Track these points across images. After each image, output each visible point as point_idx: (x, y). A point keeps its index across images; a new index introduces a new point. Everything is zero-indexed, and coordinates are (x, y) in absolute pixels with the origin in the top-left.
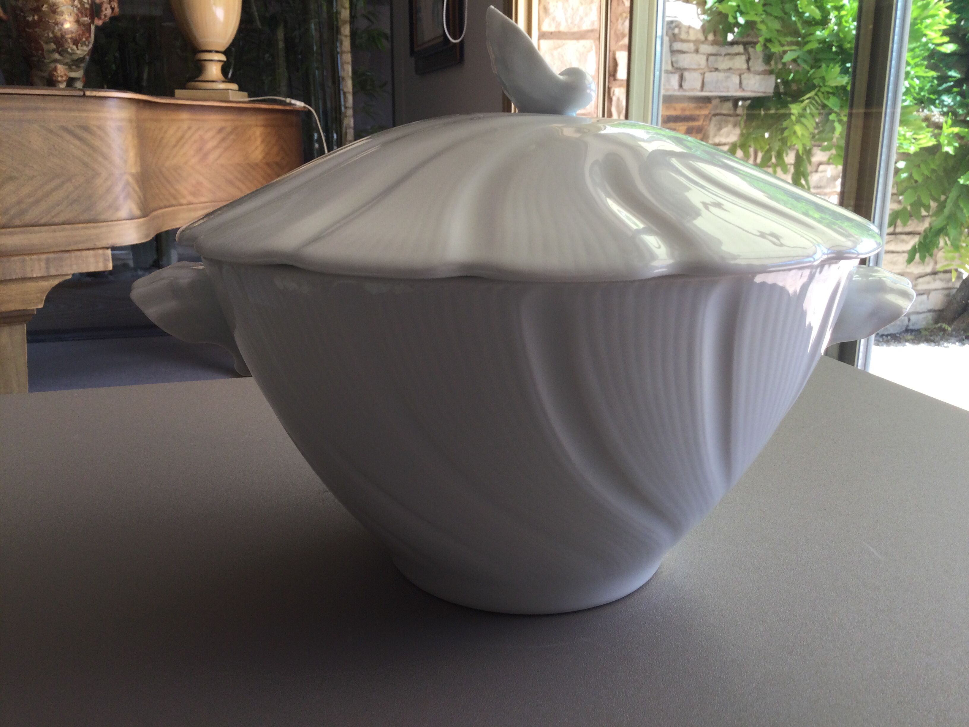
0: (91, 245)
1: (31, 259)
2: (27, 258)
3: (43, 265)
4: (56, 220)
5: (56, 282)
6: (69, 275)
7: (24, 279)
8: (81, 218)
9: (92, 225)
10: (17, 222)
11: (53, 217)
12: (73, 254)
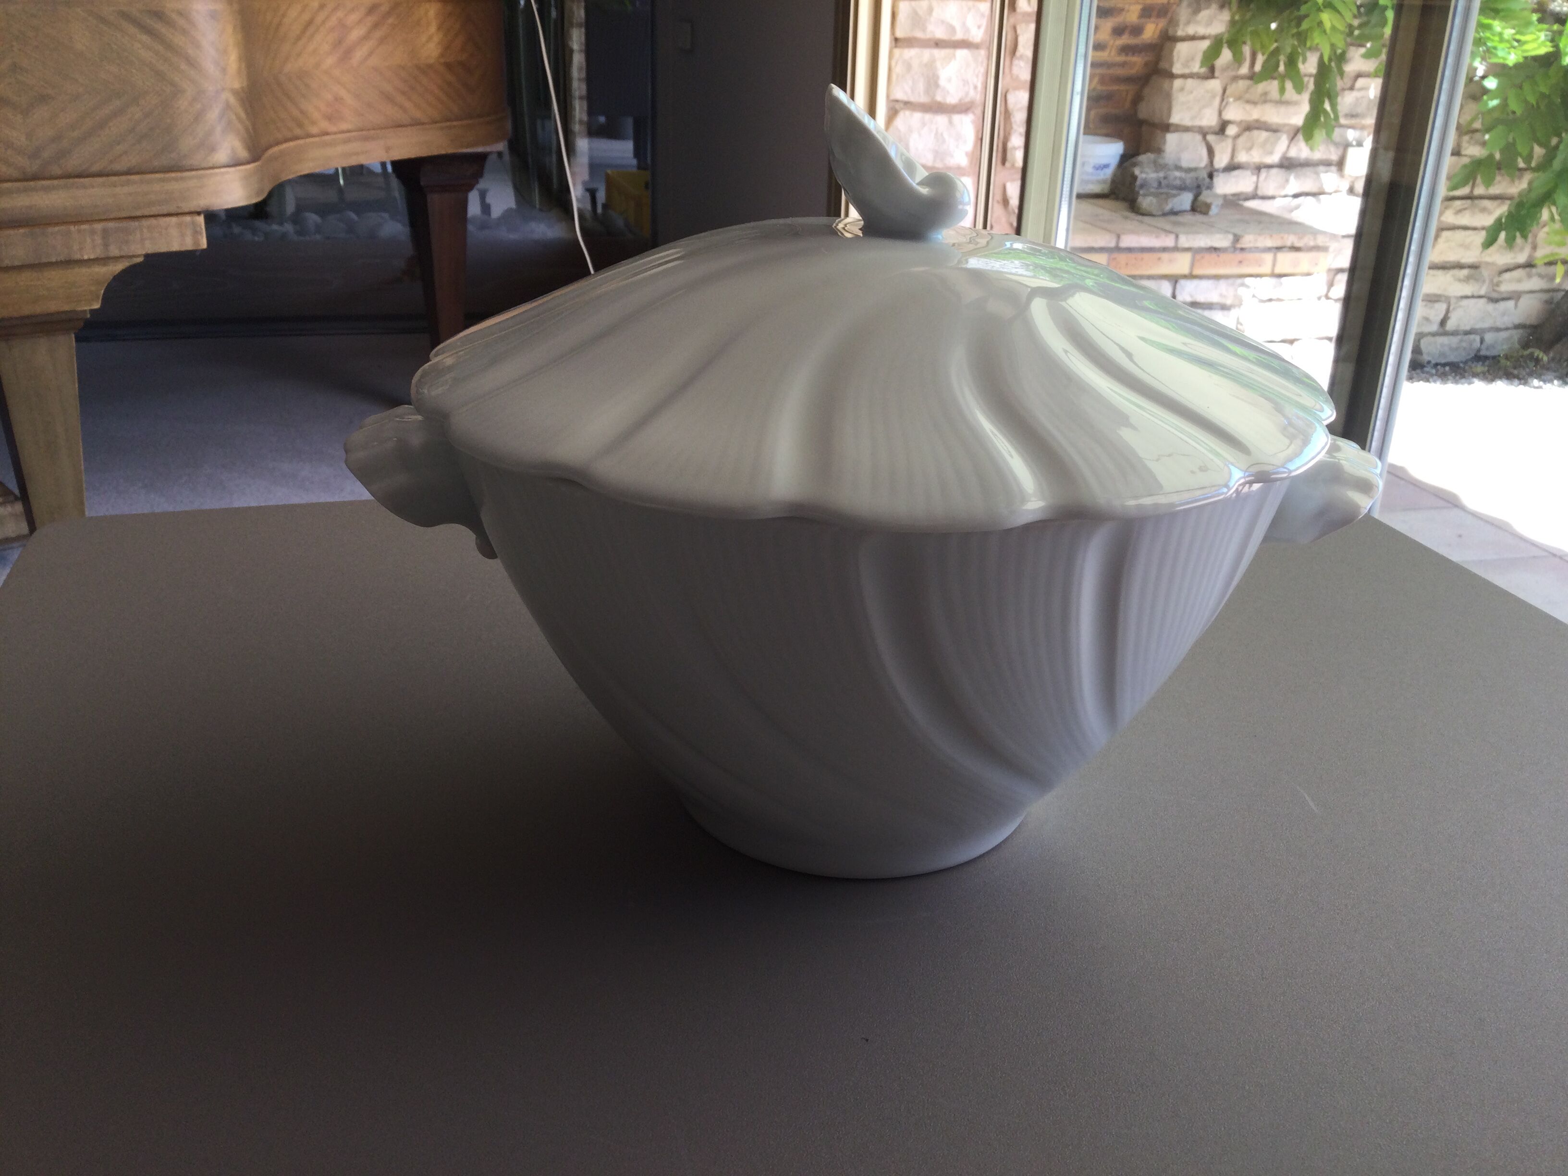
0: (172, 209)
1: (79, 231)
2: (72, 228)
3: (99, 240)
4: (117, 167)
5: (119, 267)
6: (138, 256)
7: (69, 263)
8: (156, 163)
9: (173, 175)
10: (56, 170)
11: (111, 162)
12: (145, 223)
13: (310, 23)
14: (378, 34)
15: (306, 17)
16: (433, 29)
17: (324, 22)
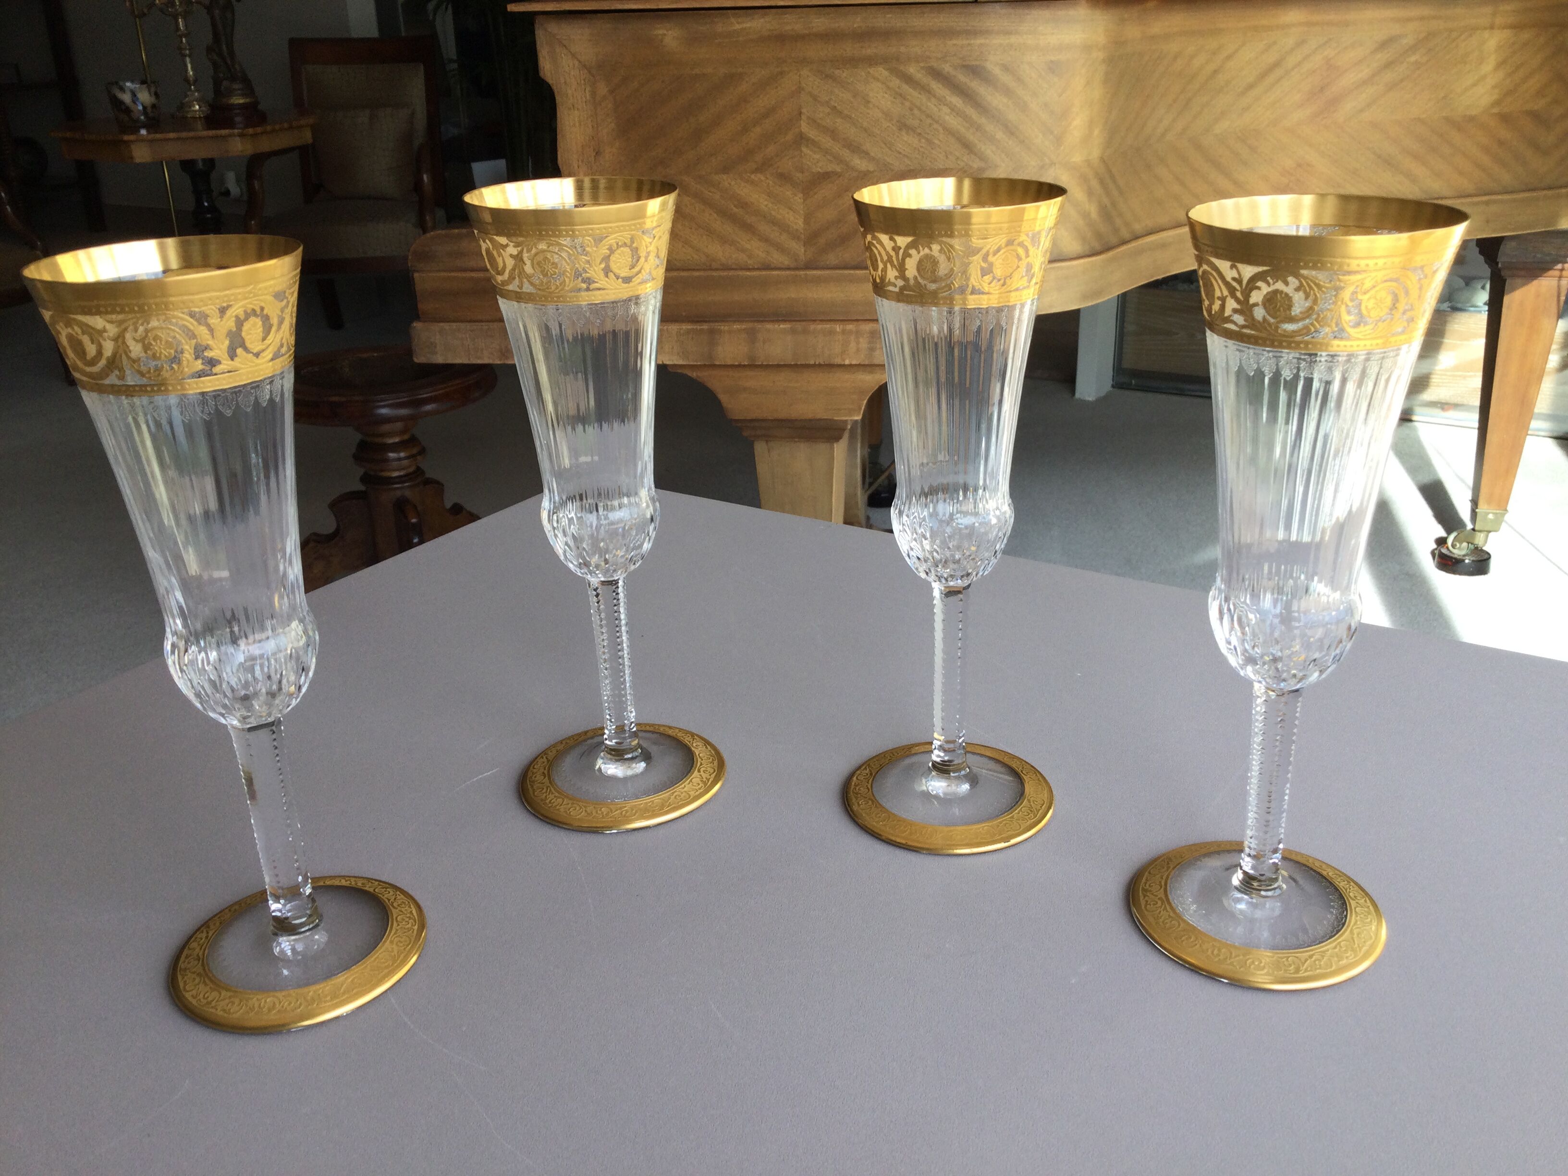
10: (832, 259)
13: (1277, 65)
14: (1389, 76)
15: (1271, 58)
16: (1488, 66)
17: (1299, 64)
